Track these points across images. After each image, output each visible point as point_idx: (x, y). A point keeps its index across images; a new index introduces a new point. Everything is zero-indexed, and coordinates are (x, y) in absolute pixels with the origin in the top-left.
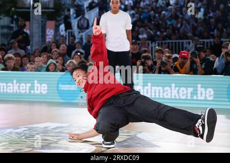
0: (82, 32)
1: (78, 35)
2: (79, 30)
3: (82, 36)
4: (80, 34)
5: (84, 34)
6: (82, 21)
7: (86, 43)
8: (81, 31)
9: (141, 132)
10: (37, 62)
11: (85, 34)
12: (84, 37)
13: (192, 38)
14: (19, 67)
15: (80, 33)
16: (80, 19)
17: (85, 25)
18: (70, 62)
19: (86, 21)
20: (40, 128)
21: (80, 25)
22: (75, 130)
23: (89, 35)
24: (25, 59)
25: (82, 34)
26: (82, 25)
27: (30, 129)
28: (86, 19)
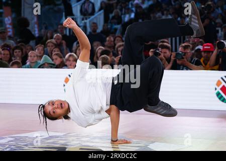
0: (86, 19)
1: (81, 23)
2: (82, 17)
3: (85, 23)
4: (83, 22)
5: (87, 21)
6: (86, 5)
7: (90, 33)
8: (85, 17)
9: (155, 142)
10: (31, 56)
11: (90, 21)
12: (88, 25)
13: (222, 25)
14: (7, 63)
15: (83, 20)
16: (84, 3)
17: (90, 10)
18: (70, 56)
19: (91, 5)
20: (30, 138)
21: (83, 10)
22: (73, 140)
23: (94, 23)
24: (17, 51)
25: (86, 21)
26: (86, 10)
27: (16, 139)
28: (91, 2)
